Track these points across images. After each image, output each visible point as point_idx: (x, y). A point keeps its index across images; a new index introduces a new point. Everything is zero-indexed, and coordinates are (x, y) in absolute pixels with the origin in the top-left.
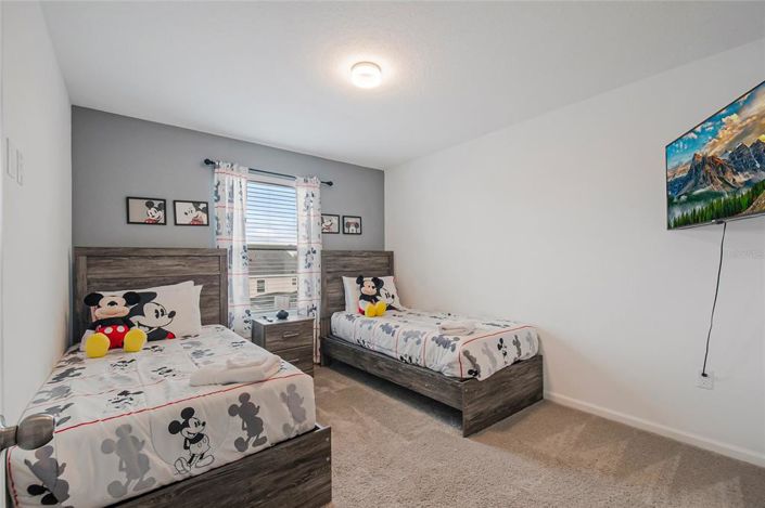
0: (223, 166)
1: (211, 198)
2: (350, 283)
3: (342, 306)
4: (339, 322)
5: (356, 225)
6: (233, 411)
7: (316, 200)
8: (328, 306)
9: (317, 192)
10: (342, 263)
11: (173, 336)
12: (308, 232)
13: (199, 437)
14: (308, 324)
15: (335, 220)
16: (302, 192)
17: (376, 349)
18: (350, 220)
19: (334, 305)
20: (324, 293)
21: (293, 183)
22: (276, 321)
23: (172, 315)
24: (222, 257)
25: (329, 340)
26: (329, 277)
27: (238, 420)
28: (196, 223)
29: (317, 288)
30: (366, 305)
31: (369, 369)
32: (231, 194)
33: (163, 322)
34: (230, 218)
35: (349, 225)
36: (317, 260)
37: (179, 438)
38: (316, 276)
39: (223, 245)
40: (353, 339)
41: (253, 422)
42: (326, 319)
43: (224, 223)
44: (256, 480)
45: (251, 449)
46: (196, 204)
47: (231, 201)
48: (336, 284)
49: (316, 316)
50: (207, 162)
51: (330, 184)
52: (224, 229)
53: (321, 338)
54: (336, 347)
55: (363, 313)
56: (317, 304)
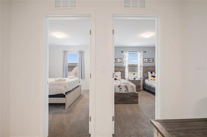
0: (124, 52)
1: (122, 58)
2: (149, 73)
3: (147, 78)
4: (146, 81)
5: (152, 60)
6: (125, 87)
7: (142, 56)
8: (144, 78)
9: (142, 54)
10: (148, 69)
11: (117, 80)
12: (140, 63)
13: (121, 89)
14: (140, 81)
15: (147, 60)
16: (139, 54)
17: (153, 87)
18: (151, 59)
19: (146, 78)
20: (143, 75)
21: (137, 53)
22: (133, 79)
23: (117, 76)
24: (124, 68)
25: (144, 85)
26: (145, 72)
27: (125, 88)
28: (120, 62)
29: (142, 74)
30: (152, 78)
31: (152, 91)
32: (126, 57)
33: (116, 77)
34: (126, 61)
35: (150, 60)
36: (142, 68)
37: (119, 88)
38: (142, 72)
39: (124, 66)
40: (149, 85)
41: (127, 89)
42: (144, 81)
43: (125, 62)
44: (127, 96)
45: (127, 92)
46: (120, 59)
47: (126, 58)
48: (146, 73)
49: (142, 80)
50: (122, 52)
51: (145, 52)
52: (124, 63)
53: (143, 84)
54: (146, 86)
55: (152, 79)
56: (142, 77)
